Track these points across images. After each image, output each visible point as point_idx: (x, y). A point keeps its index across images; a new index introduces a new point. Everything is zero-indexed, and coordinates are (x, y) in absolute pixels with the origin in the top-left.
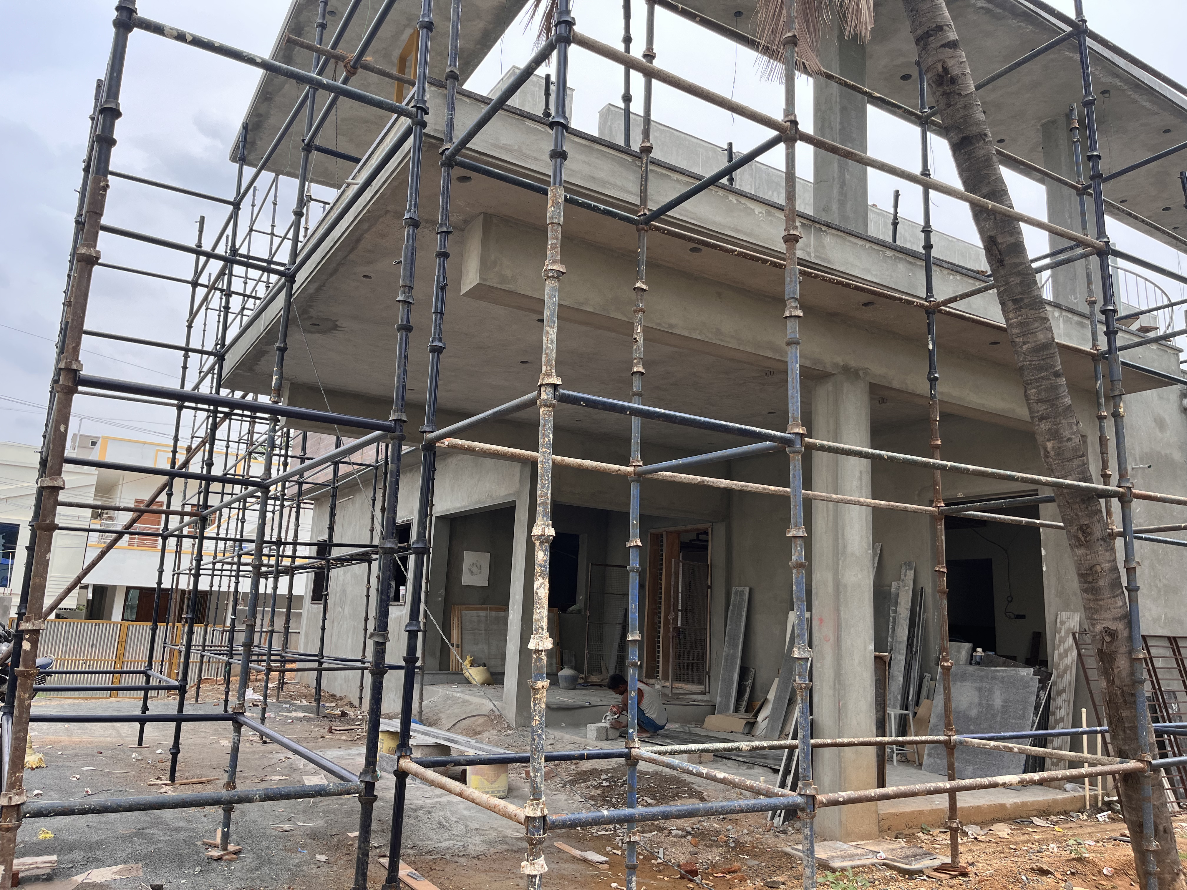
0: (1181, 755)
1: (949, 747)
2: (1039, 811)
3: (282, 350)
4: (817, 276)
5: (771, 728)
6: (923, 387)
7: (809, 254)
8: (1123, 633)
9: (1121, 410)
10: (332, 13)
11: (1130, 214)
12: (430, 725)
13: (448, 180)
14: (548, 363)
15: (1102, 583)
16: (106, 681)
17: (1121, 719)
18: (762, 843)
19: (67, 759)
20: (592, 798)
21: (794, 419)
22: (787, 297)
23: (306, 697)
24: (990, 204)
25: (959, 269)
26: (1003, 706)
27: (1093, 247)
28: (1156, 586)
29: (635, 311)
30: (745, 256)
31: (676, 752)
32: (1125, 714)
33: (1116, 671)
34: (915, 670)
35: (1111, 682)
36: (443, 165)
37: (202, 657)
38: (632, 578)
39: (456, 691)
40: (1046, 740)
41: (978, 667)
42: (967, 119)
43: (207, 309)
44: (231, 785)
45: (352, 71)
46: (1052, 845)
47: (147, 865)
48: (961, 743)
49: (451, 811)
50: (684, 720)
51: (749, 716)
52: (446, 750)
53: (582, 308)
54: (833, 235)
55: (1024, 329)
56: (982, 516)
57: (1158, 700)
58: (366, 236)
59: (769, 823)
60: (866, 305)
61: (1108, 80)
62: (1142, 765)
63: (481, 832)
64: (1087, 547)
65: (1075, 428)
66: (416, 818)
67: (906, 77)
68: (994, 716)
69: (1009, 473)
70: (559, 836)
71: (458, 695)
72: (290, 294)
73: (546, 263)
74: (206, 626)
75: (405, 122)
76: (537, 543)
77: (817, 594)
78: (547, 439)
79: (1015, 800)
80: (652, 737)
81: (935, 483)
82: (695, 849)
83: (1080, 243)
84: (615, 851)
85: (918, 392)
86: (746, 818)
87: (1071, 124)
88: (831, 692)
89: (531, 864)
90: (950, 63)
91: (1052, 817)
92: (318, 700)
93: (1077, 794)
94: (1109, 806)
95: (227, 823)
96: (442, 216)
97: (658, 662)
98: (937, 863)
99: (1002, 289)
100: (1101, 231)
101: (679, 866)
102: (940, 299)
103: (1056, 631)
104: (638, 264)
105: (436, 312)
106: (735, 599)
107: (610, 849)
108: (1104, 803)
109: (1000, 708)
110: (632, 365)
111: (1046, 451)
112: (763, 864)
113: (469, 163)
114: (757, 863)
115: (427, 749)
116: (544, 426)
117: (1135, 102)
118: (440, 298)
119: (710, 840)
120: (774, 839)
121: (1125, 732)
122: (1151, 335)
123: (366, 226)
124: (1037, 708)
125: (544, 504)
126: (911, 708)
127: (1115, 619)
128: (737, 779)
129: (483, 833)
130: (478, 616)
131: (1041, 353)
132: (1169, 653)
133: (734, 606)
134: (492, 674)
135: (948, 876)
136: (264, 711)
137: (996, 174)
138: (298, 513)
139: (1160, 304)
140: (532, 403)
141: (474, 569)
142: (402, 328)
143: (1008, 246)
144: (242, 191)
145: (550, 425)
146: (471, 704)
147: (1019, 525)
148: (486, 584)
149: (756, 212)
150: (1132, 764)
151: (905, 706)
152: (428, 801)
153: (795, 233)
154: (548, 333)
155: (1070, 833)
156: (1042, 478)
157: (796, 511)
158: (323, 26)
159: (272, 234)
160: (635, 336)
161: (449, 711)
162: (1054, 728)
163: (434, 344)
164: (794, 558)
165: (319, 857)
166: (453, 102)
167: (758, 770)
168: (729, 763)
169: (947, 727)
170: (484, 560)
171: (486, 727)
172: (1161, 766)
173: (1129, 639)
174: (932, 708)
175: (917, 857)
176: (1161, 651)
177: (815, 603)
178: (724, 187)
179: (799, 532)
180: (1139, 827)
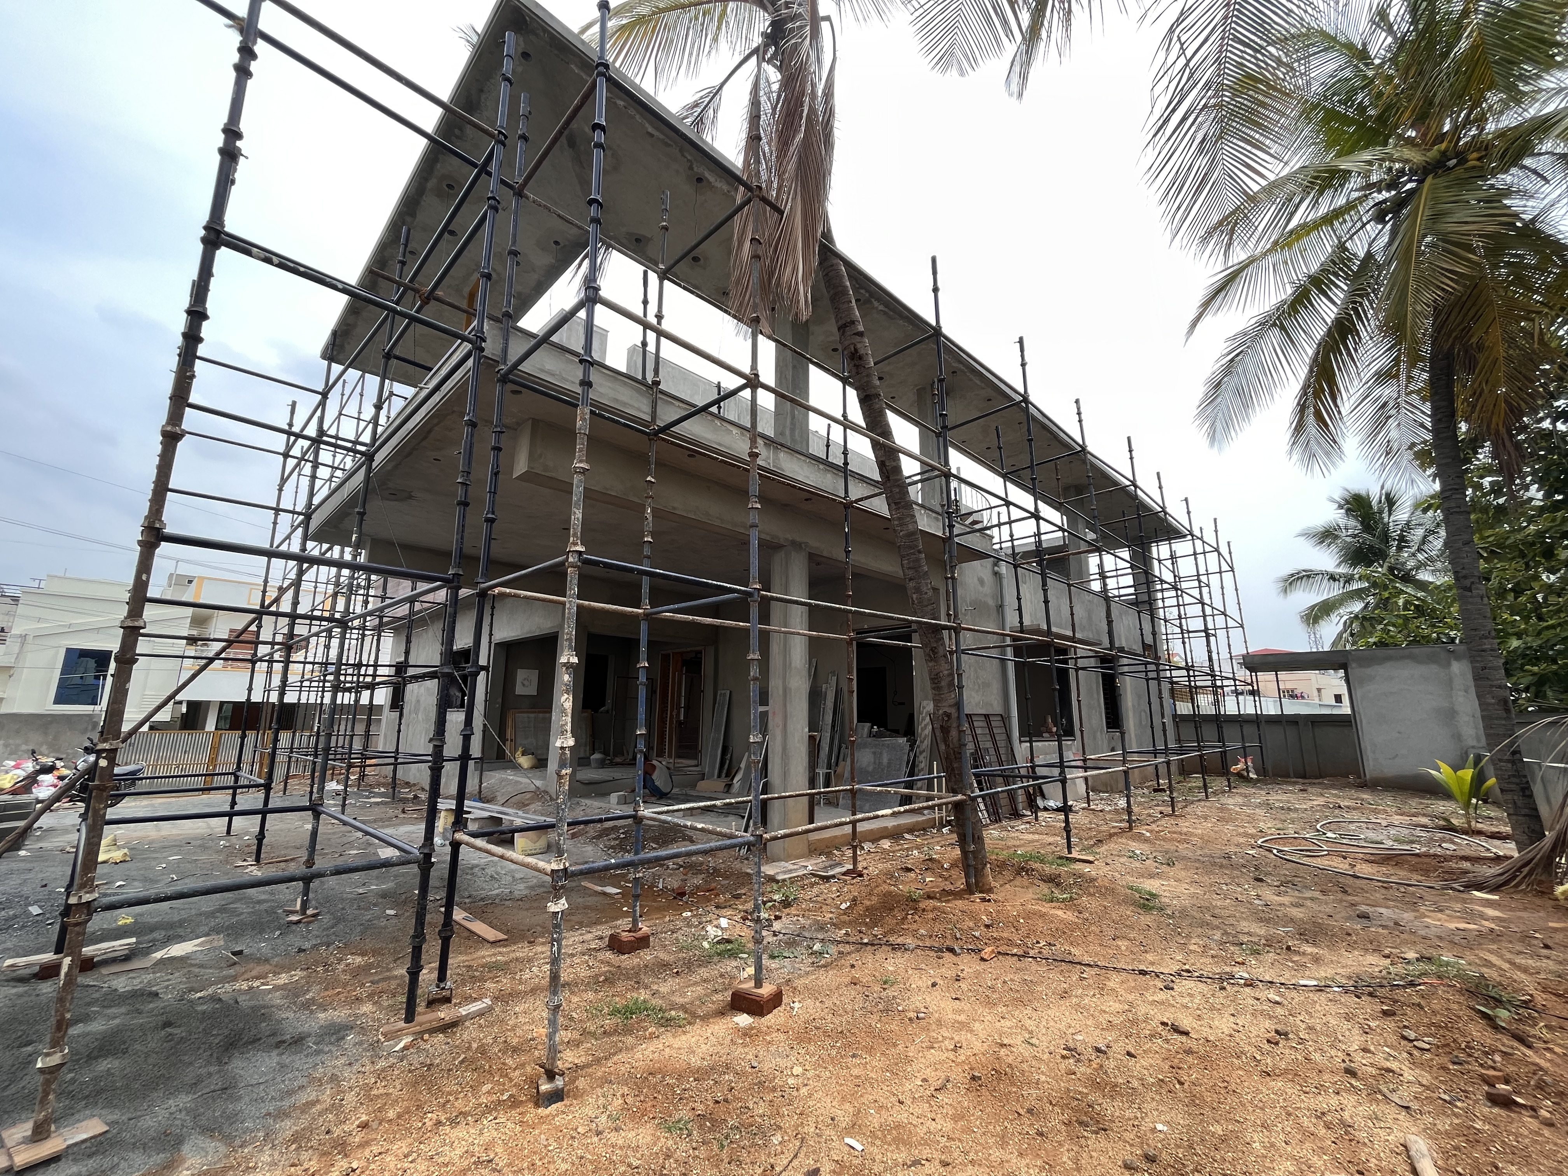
0: (991, 789)
1: (853, 793)
2: (908, 829)
3: (362, 514)
4: (774, 480)
5: (742, 787)
6: (842, 556)
7: (770, 464)
8: (955, 715)
9: (955, 574)
10: (411, 252)
12: (488, 802)
13: (502, 393)
14: (575, 535)
15: (943, 683)
16: (200, 782)
17: (953, 769)
18: (731, 868)
19: (155, 851)
20: (612, 847)
21: (754, 578)
22: (750, 494)
23: (384, 785)
24: (881, 440)
25: (866, 479)
26: (888, 763)
27: (941, 471)
28: (978, 684)
29: (646, 498)
30: (726, 462)
31: (668, 811)
32: (955, 765)
33: (950, 739)
34: (836, 742)
35: (947, 745)
36: (498, 381)
37: (290, 758)
38: (641, 688)
39: (509, 775)
40: (912, 784)
41: (874, 738)
42: (868, 383)
43: (299, 475)
44: (310, 863)
45: (426, 301)
46: (914, 852)
47: (228, 935)
48: (860, 790)
49: (502, 867)
51: (728, 780)
52: (498, 821)
54: (785, 452)
55: (901, 521)
56: (877, 641)
57: (978, 754)
59: (737, 855)
60: (806, 500)
61: (955, 365)
62: (964, 798)
63: (526, 881)
64: (935, 661)
65: (929, 585)
66: (473, 874)
67: (835, 350)
68: (883, 770)
69: (886, 614)
70: (585, 878)
71: (512, 777)
72: (369, 470)
73: (575, 461)
74: (294, 733)
75: (467, 346)
76: (561, 668)
77: (772, 695)
78: (573, 591)
79: (895, 824)
80: (659, 799)
81: (848, 620)
82: (685, 877)
83: (934, 468)
84: (628, 885)
85: (840, 560)
87: (933, 391)
88: (779, 762)
89: (555, 904)
90: (859, 346)
91: (916, 833)
92: (394, 788)
93: (930, 817)
94: (949, 823)
95: (306, 892)
96: (497, 419)
97: (665, 745)
98: (844, 869)
99: (888, 494)
100: (946, 461)
101: (673, 890)
102: (853, 499)
103: (920, 713)
104: (649, 464)
105: (490, 492)
106: (720, 699)
107: (623, 883)
108: (947, 821)
109: (886, 764)
110: (644, 536)
112: (732, 882)
113: (520, 382)
114: (728, 882)
115: (483, 821)
116: (571, 581)
117: (973, 381)
118: (494, 481)
119: (696, 869)
120: (740, 865)
121: (955, 777)
122: (977, 527)
123: (435, 421)
124: (908, 763)
125: (570, 640)
126: (833, 767)
127: (950, 706)
128: (711, 827)
129: (528, 881)
130: (529, 717)
131: (911, 538)
132: (984, 724)
133: (719, 704)
134: (539, 760)
135: (850, 878)
136: (345, 799)
138: (378, 641)
140: (562, 563)
141: (526, 683)
142: (460, 503)
143: (892, 467)
144: (330, 383)
145: (575, 581)
146: (522, 783)
147: (900, 647)
148: (534, 693)
149: (735, 433)
150: (960, 797)
151: (829, 766)
152: (483, 861)
153: (756, 450)
154: (575, 513)
155: (926, 842)
156: (907, 617)
157: (754, 641)
158: (403, 263)
159: (359, 419)
160: (646, 515)
161: (504, 791)
162: (918, 776)
163: (488, 516)
164: (752, 674)
165: (389, 912)
166: (508, 335)
167: (731, 818)
168: (712, 814)
169: (853, 780)
170: (534, 675)
171: (532, 800)
172: (979, 796)
173: (958, 717)
174: (845, 768)
175: (832, 867)
176: (979, 724)
177: (771, 702)
178: (712, 414)
179: (757, 656)
180: (965, 836)
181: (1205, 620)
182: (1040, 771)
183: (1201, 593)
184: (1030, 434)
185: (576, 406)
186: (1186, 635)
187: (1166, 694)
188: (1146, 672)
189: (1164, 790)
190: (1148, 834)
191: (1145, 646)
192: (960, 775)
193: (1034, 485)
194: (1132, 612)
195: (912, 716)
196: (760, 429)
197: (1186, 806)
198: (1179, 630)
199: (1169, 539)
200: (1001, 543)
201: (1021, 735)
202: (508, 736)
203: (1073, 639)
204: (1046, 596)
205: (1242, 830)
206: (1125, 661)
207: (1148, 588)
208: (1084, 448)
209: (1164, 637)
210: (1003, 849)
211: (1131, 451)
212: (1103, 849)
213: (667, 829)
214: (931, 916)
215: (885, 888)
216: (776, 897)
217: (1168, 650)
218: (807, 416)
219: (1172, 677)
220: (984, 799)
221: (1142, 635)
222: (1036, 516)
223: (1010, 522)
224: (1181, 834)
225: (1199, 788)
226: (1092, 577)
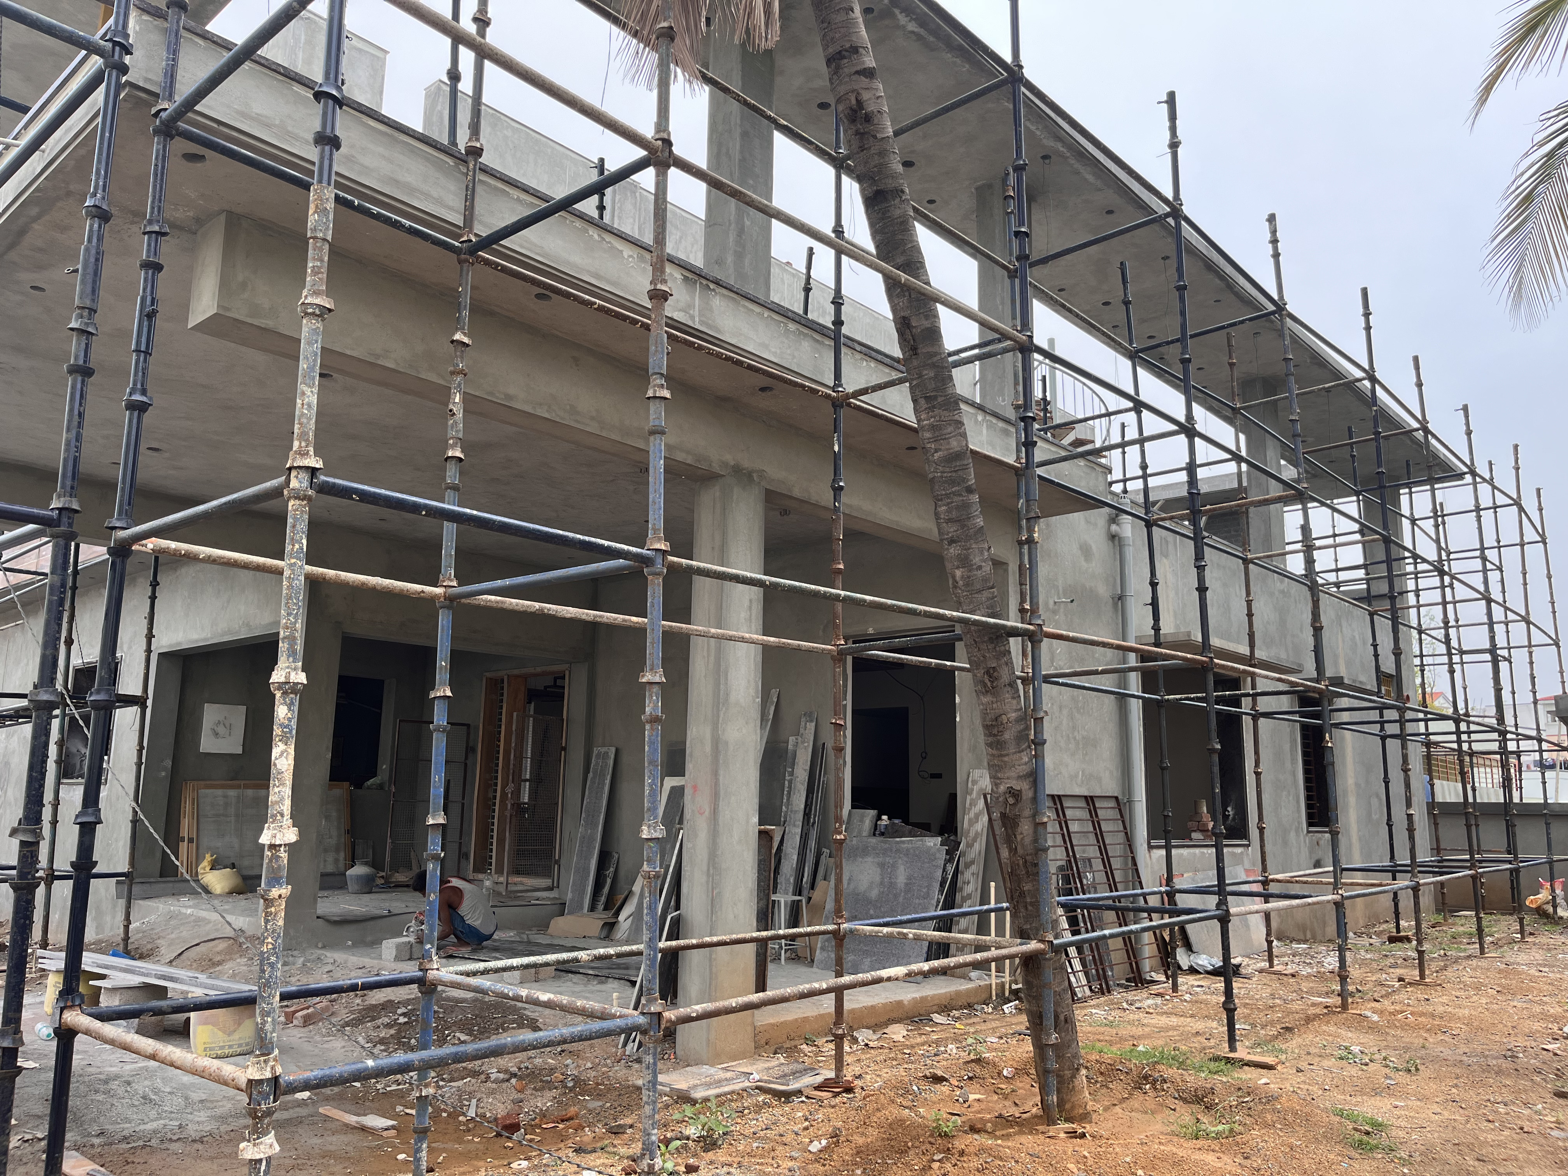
0: (1093, 931)
1: (838, 937)
2: (939, 1006)
4: (700, 348)
5: (635, 929)
6: (826, 497)
7: (692, 318)
8: (1028, 794)
9: (1036, 535)
11: (1063, 306)
12: (141, 957)
13: (164, 157)
14: (303, 436)
15: (1007, 736)
17: (1022, 894)
18: (608, 1078)
20: (382, 1041)
21: (655, 531)
22: (651, 371)
24: (903, 277)
25: (874, 354)
26: (906, 884)
27: (1015, 341)
28: (1075, 738)
29: (453, 373)
30: (608, 311)
31: (491, 970)
32: (1027, 887)
33: (1019, 837)
34: (812, 844)
35: (1013, 851)
36: (157, 132)
38: (437, 739)
39: (185, 907)
40: (951, 920)
41: (882, 838)
42: (882, 167)
46: (950, 1046)
48: (851, 931)
49: (163, 1079)
50: (521, 926)
51: (607, 916)
52: (160, 992)
53: (379, 362)
54: (724, 295)
55: (937, 433)
56: (888, 657)
57: (1072, 869)
58: (36, 226)
59: (620, 1051)
60: (763, 389)
61: (1050, 143)
62: (1042, 946)
63: (208, 1105)
64: (994, 695)
65: (986, 554)
66: (107, 1092)
67: (823, 106)
68: (896, 896)
69: (910, 605)
70: (327, 1099)
71: (189, 911)
73: (305, 292)
75: (96, 62)
76: (278, 694)
77: (691, 755)
78: (297, 546)
79: (914, 995)
80: (474, 951)
81: (835, 616)
82: (520, 1096)
83: (1004, 336)
84: (408, 1111)
85: (823, 504)
86: (592, 1047)
87: (1005, 191)
88: (704, 879)
89: (254, 1145)
90: (866, 96)
91: (955, 1013)
93: (982, 983)
94: (1015, 993)
96: (153, 208)
97: (491, 851)
98: (819, 1079)
99: (915, 383)
100: (1026, 323)
101: (496, 1119)
102: (850, 389)
103: (968, 792)
104: (458, 307)
105: (138, 351)
106: (597, 764)
107: (401, 1108)
108: (1012, 992)
109: (903, 886)
110: (446, 447)
111: (955, 581)
112: (608, 1105)
113: (199, 135)
114: (600, 1103)
115: (130, 992)
116: (294, 526)
117: (1078, 173)
118: (145, 330)
119: (541, 1081)
120: (624, 1071)
121: (1027, 909)
122: (1083, 449)
123: (34, 211)
124: (942, 885)
125: (291, 638)
126: (805, 892)
127: (1019, 777)
128: (565, 1000)
129: (212, 1106)
130: (225, 797)
131: (954, 464)
132: (1085, 814)
133: (595, 773)
134: (245, 878)
135: (830, 1095)
137: (912, 241)
139: (1097, 413)
140: (277, 493)
141: (221, 730)
142: (74, 370)
143: (922, 331)
145: (303, 526)
146: (209, 922)
147: (927, 668)
148: (239, 751)
149: (625, 254)
150: (1033, 945)
151: (798, 891)
152: (128, 1067)
153: (664, 288)
154: (303, 394)
155: (972, 1030)
156: (947, 612)
157: (654, 650)
160: (451, 406)
161: (173, 936)
162: (961, 907)
163: (133, 398)
164: (648, 710)
166: (177, 43)
167: (612, 985)
168: (575, 978)
169: (838, 912)
170: (237, 715)
171: (229, 953)
172: (1071, 944)
173: (1035, 799)
174: (825, 892)
175: (797, 1074)
176: (1076, 813)
177: (689, 766)
178: (582, 216)
179: (658, 677)
180: (1041, 1017)
181: (1491, 630)
182: (1184, 902)
183: (1486, 582)
184: (1181, 277)
185: (307, 186)
186: (1456, 659)
187: (1416, 764)
188: (1382, 723)
189: (1408, 939)
190: (1375, 1018)
191: (1381, 677)
192: (1036, 904)
193: (1186, 372)
194: (1360, 615)
195: (953, 797)
196: (670, 249)
197: (1445, 968)
198: (1442, 649)
199: (1432, 481)
200: (1125, 481)
201: (1152, 835)
202: (184, 833)
203: (1250, 660)
204: (1201, 579)
205: (1537, 1009)
206: (1344, 702)
207: (1390, 569)
208: (1280, 307)
209: (1417, 661)
210: (1111, 1043)
211: (1367, 314)
212: (1294, 1043)
213: (490, 1006)
214: (975, 1163)
215: (893, 1112)
216: (692, 1131)
217: (1423, 684)
218: (768, 230)
219: (1428, 734)
220: (1080, 951)
221: (1376, 656)
222: (1188, 430)
223: (1141, 441)
224: (1433, 1016)
225: (1471, 935)
226: (1288, 548)
